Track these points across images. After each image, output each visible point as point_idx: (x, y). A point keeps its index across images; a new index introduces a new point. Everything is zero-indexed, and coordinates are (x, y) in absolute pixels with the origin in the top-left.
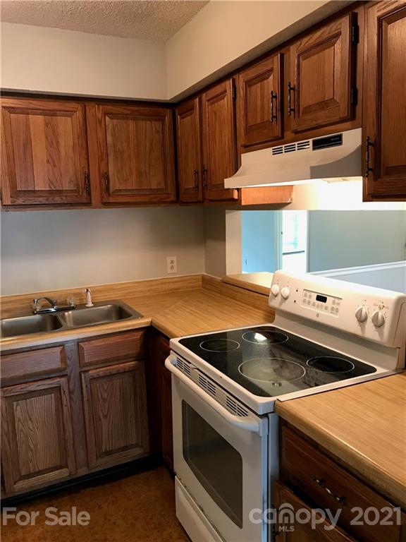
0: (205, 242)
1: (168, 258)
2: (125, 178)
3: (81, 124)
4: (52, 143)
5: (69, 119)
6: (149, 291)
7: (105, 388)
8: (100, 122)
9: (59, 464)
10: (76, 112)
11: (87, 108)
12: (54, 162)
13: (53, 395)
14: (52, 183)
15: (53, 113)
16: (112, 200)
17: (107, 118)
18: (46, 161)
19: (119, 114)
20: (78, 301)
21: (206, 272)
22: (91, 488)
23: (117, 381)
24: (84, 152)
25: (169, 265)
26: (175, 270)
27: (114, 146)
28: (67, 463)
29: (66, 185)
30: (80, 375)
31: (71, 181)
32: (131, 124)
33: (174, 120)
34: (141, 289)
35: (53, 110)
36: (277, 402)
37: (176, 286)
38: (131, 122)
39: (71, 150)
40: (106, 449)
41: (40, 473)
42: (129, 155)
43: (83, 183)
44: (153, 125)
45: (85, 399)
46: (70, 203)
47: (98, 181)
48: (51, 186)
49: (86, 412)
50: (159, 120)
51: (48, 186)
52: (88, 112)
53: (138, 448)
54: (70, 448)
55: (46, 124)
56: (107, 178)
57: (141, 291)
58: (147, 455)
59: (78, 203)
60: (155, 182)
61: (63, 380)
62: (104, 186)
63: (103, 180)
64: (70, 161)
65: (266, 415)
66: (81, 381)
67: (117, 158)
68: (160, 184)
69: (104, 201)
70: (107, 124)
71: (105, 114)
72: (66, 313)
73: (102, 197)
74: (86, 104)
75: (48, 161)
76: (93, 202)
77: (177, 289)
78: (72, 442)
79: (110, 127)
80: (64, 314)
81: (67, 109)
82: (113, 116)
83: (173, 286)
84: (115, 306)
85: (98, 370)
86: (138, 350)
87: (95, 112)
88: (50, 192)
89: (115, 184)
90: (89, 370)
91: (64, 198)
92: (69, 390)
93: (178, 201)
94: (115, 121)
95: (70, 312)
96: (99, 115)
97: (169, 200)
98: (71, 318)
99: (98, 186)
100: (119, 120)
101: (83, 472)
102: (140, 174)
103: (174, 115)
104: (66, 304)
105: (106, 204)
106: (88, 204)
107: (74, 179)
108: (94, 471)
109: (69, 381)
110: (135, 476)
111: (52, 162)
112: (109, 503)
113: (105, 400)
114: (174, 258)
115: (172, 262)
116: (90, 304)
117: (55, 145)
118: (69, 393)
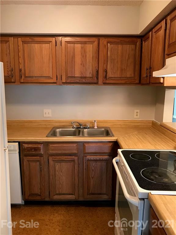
0: (156, 104)
1: (135, 111)
2: (115, 72)
3: (97, 47)
4: (84, 56)
5: (92, 45)
6: (124, 125)
7: (94, 165)
8: (105, 46)
9: (71, 193)
10: (95, 42)
11: (100, 40)
12: (84, 65)
13: (71, 163)
14: (82, 74)
15: (85, 43)
16: (107, 82)
17: (109, 44)
18: (80, 64)
19: (114, 42)
20: (92, 125)
21: (155, 119)
22: (84, 207)
23: (99, 164)
24: (97, 60)
25: (135, 114)
26: (138, 117)
27: (111, 57)
28: (75, 193)
29: (88, 75)
30: (83, 157)
31: (90, 73)
32: (120, 47)
33: (142, 44)
34: (120, 124)
35: (84, 42)
36: (150, 194)
37: (138, 124)
38: (120, 45)
39: (91, 59)
40: (92, 192)
41: (64, 194)
42: (117, 61)
43: (95, 74)
44: (131, 47)
45: (84, 168)
46: (89, 83)
47: (102, 73)
48: (82, 75)
49: (84, 173)
50: (134, 44)
51: (80, 75)
52: (100, 42)
53: (106, 196)
54: (76, 188)
55: (82, 48)
56: (106, 72)
57: (120, 125)
58: (110, 200)
59: (92, 83)
60: (129, 73)
61: (76, 158)
62: (104, 75)
63: (104, 72)
64: (90, 63)
65: (143, 199)
66: (83, 160)
67: (111, 62)
68: (131, 75)
69: (104, 82)
70: (108, 47)
71: (108, 42)
72: (85, 130)
73: (103, 80)
74: (100, 38)
75: (81, 64)
76: (99, 83)
77: (138, 126)
78: (77, 185)
79: (110, 48)
80: (84, 130)
81: (91, 41)
82: (111, 43)
83: (136, 124)
84: (105, 130)
85: (91, 157)
86: (110, 151)
87: (103, 41)
88: (81, 77)
89: (110, 74)
90: (87, 156)
91: (87, 80)
92: (78, 162)
93: (140, 83)
94: (112, 45)
95: (86, 130)
96: (105, 43)
97: (135, 82)
98: (87, 132)
99: (102, 75)
100: (114, 45)
101: (81, 199)
102: (122, 70)
103: (142, 41)
104: (86, 126)
105: (105, 84)
106: (97, 83)
107: (91, 72)
108: (86, 200)
109: (78, 159)
110: (104, 208)
111: (83, 64)
112: (89, 216)
113: (93, 170)
114: (138, 111)
115: (137, 112)
116: (96, 127)
117: (85, 57)
118: (78, 164)
